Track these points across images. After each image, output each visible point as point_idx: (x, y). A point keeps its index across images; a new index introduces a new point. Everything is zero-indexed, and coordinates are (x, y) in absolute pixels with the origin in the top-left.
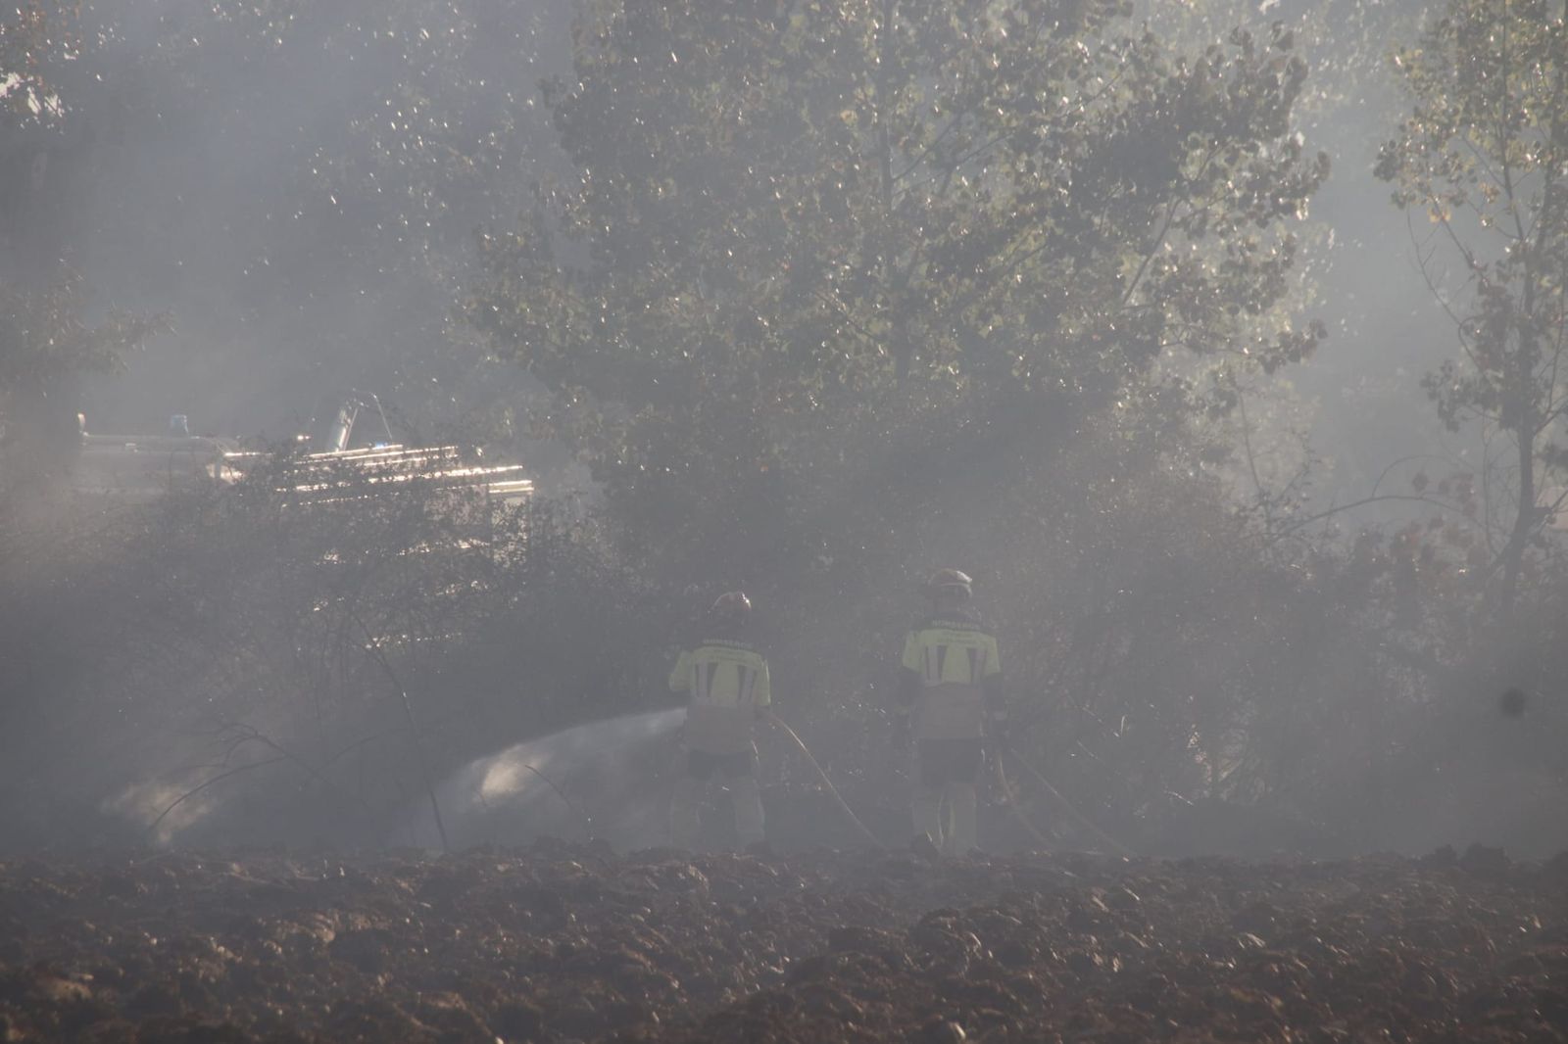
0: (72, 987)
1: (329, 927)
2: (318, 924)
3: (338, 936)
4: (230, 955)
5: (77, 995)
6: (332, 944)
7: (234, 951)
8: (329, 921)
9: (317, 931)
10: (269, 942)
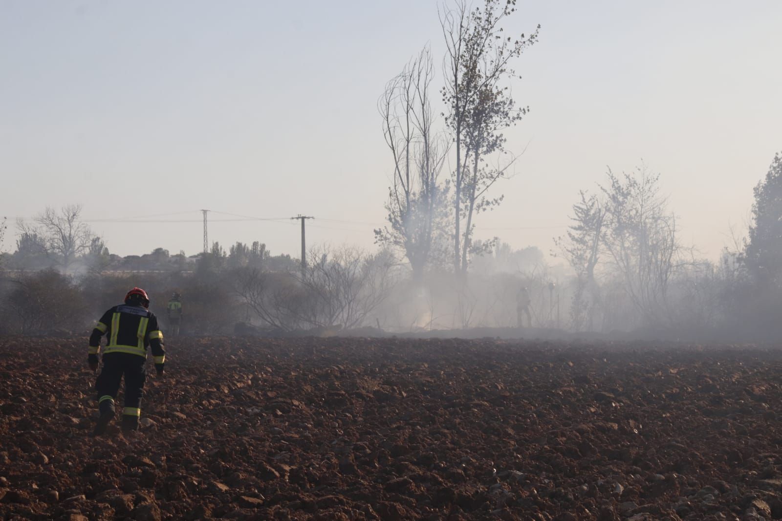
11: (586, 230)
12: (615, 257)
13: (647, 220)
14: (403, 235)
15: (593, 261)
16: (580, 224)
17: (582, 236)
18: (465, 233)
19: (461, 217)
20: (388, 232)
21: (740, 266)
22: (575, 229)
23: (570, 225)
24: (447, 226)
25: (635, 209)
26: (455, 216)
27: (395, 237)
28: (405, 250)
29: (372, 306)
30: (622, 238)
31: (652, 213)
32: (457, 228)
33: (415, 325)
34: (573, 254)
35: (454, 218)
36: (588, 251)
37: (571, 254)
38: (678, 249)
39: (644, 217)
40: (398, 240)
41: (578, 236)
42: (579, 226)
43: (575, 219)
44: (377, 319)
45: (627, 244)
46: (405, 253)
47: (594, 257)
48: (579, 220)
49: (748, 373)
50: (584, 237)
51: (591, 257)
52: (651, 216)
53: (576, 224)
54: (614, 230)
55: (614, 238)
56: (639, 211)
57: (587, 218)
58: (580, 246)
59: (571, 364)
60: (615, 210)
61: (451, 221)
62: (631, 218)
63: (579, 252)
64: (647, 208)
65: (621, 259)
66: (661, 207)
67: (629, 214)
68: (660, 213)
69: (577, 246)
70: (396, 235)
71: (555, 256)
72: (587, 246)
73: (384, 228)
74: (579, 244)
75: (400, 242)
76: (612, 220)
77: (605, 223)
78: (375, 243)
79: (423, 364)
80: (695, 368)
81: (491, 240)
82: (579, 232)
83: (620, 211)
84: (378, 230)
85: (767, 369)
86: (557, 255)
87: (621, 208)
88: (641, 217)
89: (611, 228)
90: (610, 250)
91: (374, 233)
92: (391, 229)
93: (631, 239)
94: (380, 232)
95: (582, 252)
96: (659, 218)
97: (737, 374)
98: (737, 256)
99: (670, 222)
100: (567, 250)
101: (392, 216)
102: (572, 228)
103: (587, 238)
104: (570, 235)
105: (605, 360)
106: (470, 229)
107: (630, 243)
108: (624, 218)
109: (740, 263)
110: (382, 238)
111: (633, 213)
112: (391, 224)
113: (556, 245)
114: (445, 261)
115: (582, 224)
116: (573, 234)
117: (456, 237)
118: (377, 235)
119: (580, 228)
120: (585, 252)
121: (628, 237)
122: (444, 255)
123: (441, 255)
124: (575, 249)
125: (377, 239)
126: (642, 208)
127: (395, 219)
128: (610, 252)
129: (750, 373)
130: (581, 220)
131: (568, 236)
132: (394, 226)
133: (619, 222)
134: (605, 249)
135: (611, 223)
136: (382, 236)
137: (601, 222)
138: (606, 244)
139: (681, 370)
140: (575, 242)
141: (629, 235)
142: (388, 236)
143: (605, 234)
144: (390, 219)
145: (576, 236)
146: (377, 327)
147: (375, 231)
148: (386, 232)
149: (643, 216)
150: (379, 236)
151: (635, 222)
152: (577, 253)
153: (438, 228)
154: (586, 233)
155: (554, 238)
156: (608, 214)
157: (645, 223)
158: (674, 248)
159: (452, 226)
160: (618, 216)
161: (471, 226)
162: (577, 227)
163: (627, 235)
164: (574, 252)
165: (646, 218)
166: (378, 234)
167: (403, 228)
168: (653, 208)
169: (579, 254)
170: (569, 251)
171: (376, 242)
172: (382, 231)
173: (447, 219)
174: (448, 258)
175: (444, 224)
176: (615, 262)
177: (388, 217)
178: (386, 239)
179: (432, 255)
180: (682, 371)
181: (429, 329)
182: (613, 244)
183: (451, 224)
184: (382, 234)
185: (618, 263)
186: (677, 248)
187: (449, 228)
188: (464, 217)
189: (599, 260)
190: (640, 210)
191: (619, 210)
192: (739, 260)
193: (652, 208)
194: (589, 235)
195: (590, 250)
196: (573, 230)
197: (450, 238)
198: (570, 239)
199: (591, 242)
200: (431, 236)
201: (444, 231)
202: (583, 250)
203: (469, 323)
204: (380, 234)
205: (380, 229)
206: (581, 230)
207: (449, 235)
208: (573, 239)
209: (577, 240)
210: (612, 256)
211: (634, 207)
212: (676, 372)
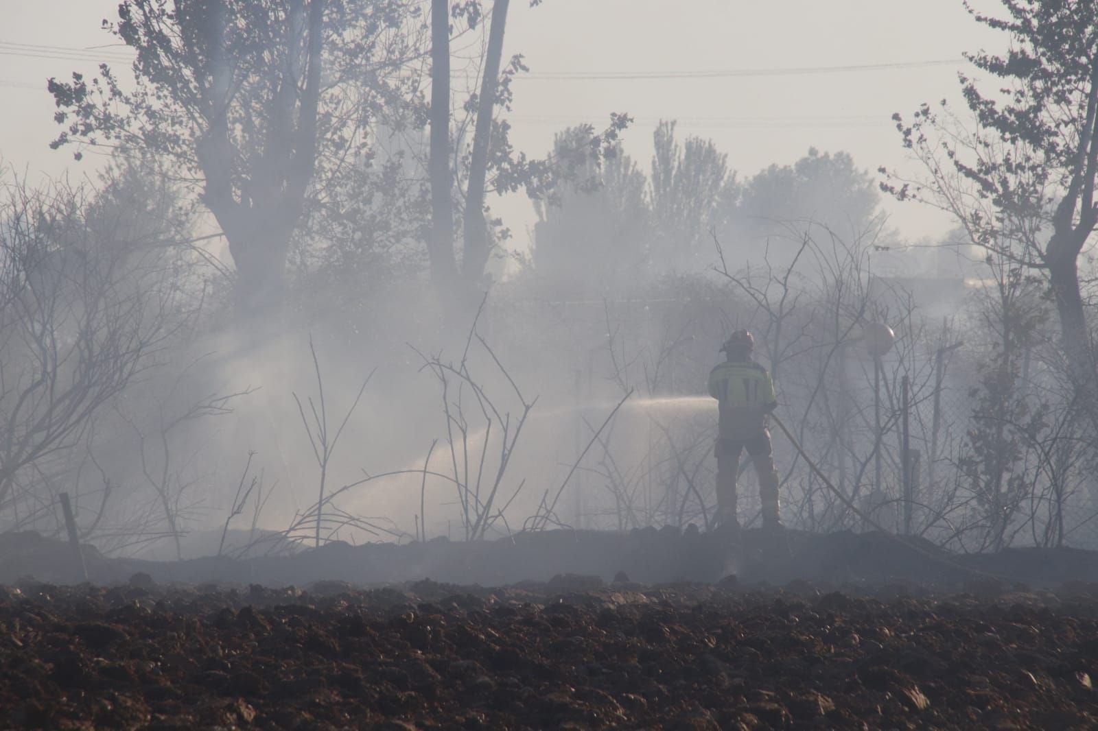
11: (1046, 75)
14: (185, 103)
15: (1076, 219)
16: (1017, 48)
17: (1028, 102)
18: (474, 96)
19: (459, 23)
20: (116, 93)
22: (996, 67)
23: (973, 52)
24: (396, 65)
26: (429, 21)
27: (151, 114)
28: (200, 175)
29: (39, 437)
32: (441, 75)
33: (241, 524)
34: (987, 186)
35: (424, 26)
36: (1056, 173)
37: (978, 186)
40: (164, 127)
41: (1010, 101)
42: (1013, 55)
43: (994, 23)
44: (65, 499)
46: (199, 189)
47: (1079, 202)
48: (1013, 28)
50: (1037, 109)
51: (1068, 203)
53: (1003, 45)
57: (1054, 19)
58: (1021, 150)
59: (920, 700)
61: (410, 41)
63: (1013, 181)
69: (1001, 148)
70: (156, 105)
71: (903, 195)
72: (1052, 147)
73: (98, 73)
74: (1013, 141)
75: (176, 140)
78: (55, 146)
79: (231, 709)
81: (599, 130)
82: (1014, 82)
84: (71, 82)
86: (910, 192)
91: (51, 98)
92: (127, 81)
94: (81, 92)
95: (1027, 177)
100: (961, 168)
101: (136, 14)
102: (982, 63)
103: (1051, 113)
104: (971, 94)
106: (501, 77)
110: (91, 120)
112: (132, 52)
113: (909, 144)
114: (386, 227)
115: (1028, 47)
116: (985, 95)
117: (439, 110)
118: (63, 108)
119: (1018, 65)
120: (1041, 178)
122: (378, 197)
123: (368, 201)
124: (995, 167)
125: (66, 126)
127: (150, 32)
130: (1025, 28)
131: (961, 104)
132: (147, 63)
136: (87, 111)
140: (993, 133)
142: (120, 109)
144: (127, 31)
145: (1002, 103)
146: (64, 536)
147: (53, 87)
148: (107, 93)
150: (74, 107)
152: (1004, 183)
153: (349, 73)
154: (1047, 91)
155: (896, 117)
159: (417, 64)
161: (505, 63)
162: (1005, 58)
164: (989, 178)
166: (67, 104)
167: (187, 72)
169: (1012, 185)
170: (969, 173)
171: (63, 139)
172: (90, 86)
173: (393, 31)
174: (399, 212)
175: (379, 54)
177: (116, 20)
178: (107, 123)
179: (323, 197)
181: (311, 543)
183: (410, 54)
184: (88, 100)
187: (405, 72)
188: (472, 23)
194: (1061, 98)
195: (1062, 170)
196: (984, 73)
197: (411, 117)
198: (969, 119)
199: (1067, 130)
200: (322, 108)
201: (383, 89)
202: (1033, 168)
203: (493, 511)
204: (79, 100)
205: (78, 76)
206: (1020, 75)
207: (406, 106)
208: (988, 116)
209: (1002, 124)
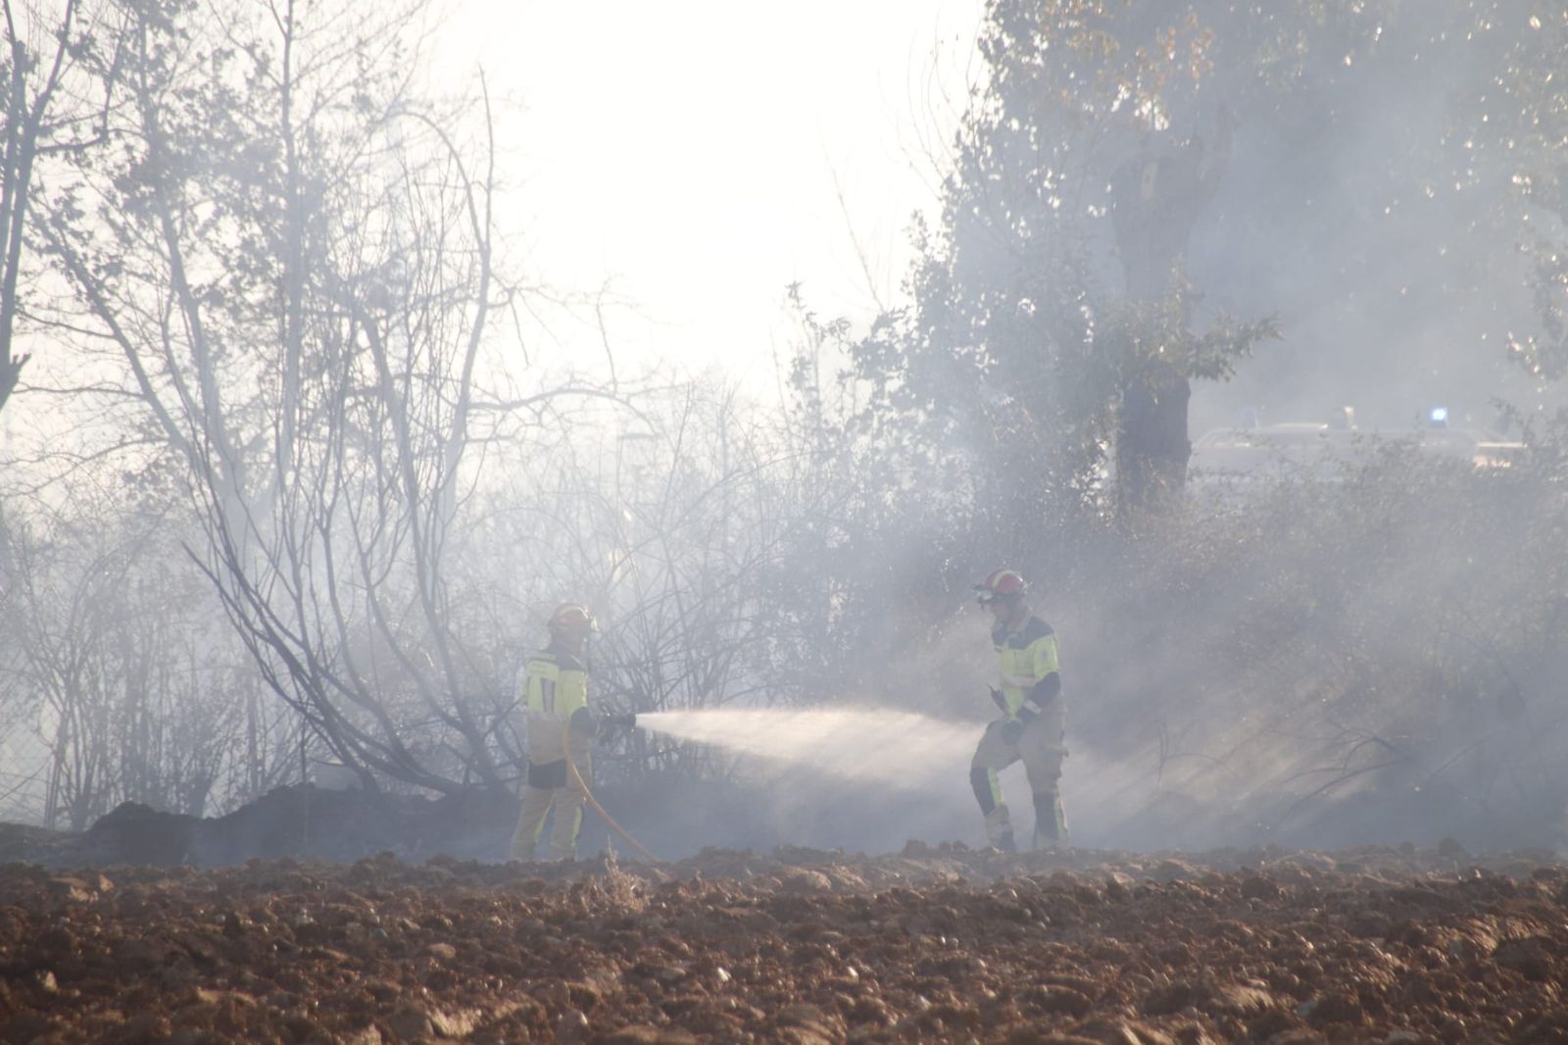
0: (1254, 993)
1: (1488, 933)
2: (1477, 930)
3: (1501, 943)
4: (1398, 962)
5: (1260, 1003)
6: (1495, 953)
7: (1400, 958)
8: (1488, 928)
9: (1476, 937)
10: (1433, 949)
12: (131, 353)
13: (324, 122)
21: (878, 394)
25: (250, 49)
30: (171, 237)
31: (351, 71)
38: (516, 297)
39: (302, 100)
45: (202, 271)
49: (883, 1021)
52: (345, 97)
54: (121, 183)
55: (121, 232)
56: (276, 67)
60: (121, 53)
62: (225, 100)
64: (320, 40)
65: (170, 366)
66: (408, 35)
67: (215, 79)
68: (403, 75)
76: (103, 115)
77: (64, 135)
80: (586, 1001)
83: (159, 62)
85: (992, 994)
87: (163, 39)
88: (286, 102)
89: (98, 166)
90: (100, 308)
93: (230, 233)
96: (398, 107)
97: (816, 1025)
98: (859, 334)
99: (467, 131)
105: (50, 982)
107: (226, 261)
108: (179, 105)
109: (881, 381)
111: (236, 74)
121: (207, 226)
126: (288, 38)
128: (96, 323)
129: (893, 1022)
133: (151, 130)
134: (67, 305)
135: (103, 136)
137: (34, 128)
138: (73, 266)
139: (498, 1014)
141: (218, 213)
143: (69, 207)
149: (296, 95)
151: (249, 127)
156: (75, 76)
157: (313, 138)
158: (494, 293)
160: (143, 94)
163: (205, 211)
165: (316, 108)
168: (361, 43)
176: (134, 386)
180: (506, 1019)
182: (115, 268)
185: (148, 394)
186: (511, 292)
189: (26, 374)
190: (280, 54)
191: (151, 54)
192: (871, 358)
193: (351, 42)
210: (115, 344)
211: (242, 36)
212: (466, 1027)
